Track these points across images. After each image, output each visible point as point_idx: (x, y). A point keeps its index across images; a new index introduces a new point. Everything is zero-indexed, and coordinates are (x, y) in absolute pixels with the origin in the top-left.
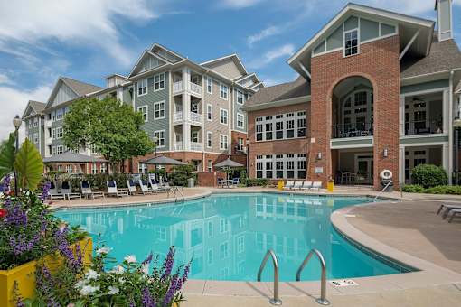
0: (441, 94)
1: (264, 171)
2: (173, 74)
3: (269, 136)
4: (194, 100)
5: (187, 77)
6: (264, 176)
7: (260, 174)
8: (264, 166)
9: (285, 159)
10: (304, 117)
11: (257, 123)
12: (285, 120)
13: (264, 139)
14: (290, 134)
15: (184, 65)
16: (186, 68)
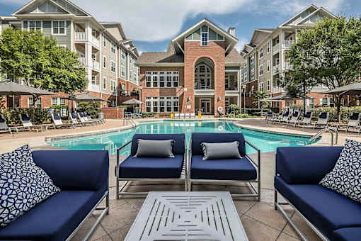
0: (236, 73)
1: (152, 107)
2: (74, 24)
3: (155, 84)
4: (95, 50)
5: (89, 30)
6: (152, 111)
7: (148, 110)
8: (152, 104)
9: (166, 100)
10: (177, 75)
11: (147, 75)
12: (165, 75)
13: (152, 86)
14: (169, 84)
15: (87, 20)
16: (89, 23)
